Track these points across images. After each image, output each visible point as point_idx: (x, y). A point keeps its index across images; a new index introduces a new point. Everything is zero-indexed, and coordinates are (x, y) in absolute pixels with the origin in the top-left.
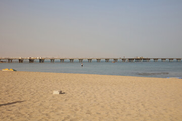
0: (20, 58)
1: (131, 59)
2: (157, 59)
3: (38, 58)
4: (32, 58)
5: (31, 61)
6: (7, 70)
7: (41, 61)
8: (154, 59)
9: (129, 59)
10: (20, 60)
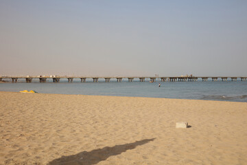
0: (28, 77)
1: (173, 78)
2: (207, 78)
3: (51, 76)
4: (44, 76)
5: (42, 80)
6: (26, 91)
7: (56, 80)
8: (203, 78)
9: (171, 78)
10: (27, 79)
